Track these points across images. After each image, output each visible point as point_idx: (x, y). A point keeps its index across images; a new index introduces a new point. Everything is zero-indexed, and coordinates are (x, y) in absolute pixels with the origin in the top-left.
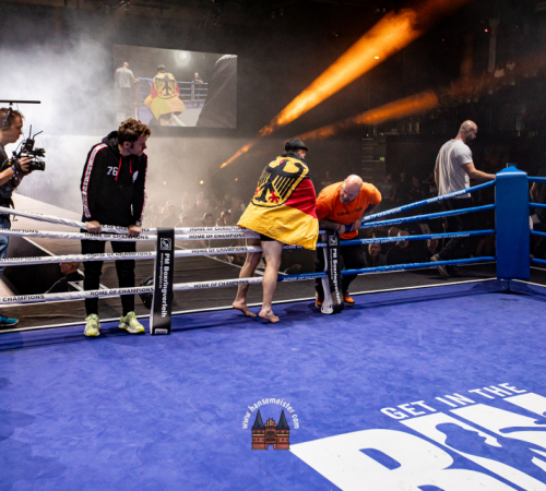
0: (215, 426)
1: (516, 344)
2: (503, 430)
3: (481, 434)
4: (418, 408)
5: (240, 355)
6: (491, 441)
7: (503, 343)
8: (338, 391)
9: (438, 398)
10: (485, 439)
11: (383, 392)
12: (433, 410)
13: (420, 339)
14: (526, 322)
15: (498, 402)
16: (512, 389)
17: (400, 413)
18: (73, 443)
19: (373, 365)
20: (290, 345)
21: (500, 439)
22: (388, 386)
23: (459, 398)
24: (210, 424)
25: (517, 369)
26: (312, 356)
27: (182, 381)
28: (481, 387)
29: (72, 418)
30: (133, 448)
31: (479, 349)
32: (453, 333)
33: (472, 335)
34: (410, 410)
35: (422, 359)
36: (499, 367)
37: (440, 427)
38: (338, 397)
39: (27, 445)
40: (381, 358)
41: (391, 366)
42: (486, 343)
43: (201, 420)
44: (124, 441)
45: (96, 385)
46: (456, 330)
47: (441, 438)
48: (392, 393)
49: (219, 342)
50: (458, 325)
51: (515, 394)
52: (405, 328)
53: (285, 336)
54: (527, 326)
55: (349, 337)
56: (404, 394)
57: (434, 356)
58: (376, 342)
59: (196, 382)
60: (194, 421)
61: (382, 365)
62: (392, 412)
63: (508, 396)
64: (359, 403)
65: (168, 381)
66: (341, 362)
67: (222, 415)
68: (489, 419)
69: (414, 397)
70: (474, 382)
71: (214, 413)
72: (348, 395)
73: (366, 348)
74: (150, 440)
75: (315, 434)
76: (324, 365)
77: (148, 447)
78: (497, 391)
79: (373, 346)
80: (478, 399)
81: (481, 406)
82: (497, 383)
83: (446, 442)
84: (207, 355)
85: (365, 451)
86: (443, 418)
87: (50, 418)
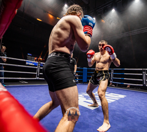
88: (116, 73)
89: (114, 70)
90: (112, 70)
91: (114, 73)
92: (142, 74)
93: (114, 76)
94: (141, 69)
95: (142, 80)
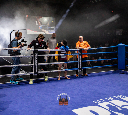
0: (55, 105)
1: (123, 85)
2: (122, 106)
3: (117, 107)
4: (102, 101)
5: (59, 88)
6: (119, 109)
7: (120, 85)
8: (83, 97)
9: (106, 98)
10: (118, 108)
11: (93, 97)
12: (105, 101)
13: (101, 84)
14: (125, 80)
15: (120, 99)
16: (123, 96)
17: (97, 102)
18: (22, 110)
19: (90, 91)
20: (71, 86)
21: (121, 108)
22: (94, 96)
23: (111, 98)
24: (54, 105)
25: (124, 92)
26: (76, 89)
27: (46, 95)
28: (116, 96)
29: (21, 104)
30: (36, 111)
31: (115, 87)
32: (108, 83)
33: (113, 83)
34: (100, 101)
35: (102, 89)
36: (120, 91)
37: (107, 105)
38: (83, 98)
39: (12, 110)
40: (92, 89)
41: (95, 91)
42: (116, 85)
43: (51, 104)
44: (34, 109)
45: (26, 96)
46: (109, 82)
47: (108, 108)
48: (95, 97)
49: (54, 85)
50: (109, 81)
51: (124, 97)
52: (97, 82)
53: (69, 84)
54: (125, 81)
55: (84, 84)
56: (98, 97)
57: (104, 88)
58: (90, 85)
59: (50, 95)
60: (50, 104)
61: (93, 91)
62: (96, 102)
63: (122, 98)
64: (87, 100)
65: (43, 95)
66: (83, 90)
67: (56, 103)
68: (118, 103)
69: (101, 98)
70: (114, 94)
71: (54, 102)
72: (85, 98)
73: (89, 86)
74: (40, 109)
75: (78, 107)
76: (79, 91)
77: (40, 110)
78: (119, 97)
79: (90, 86)
80: (115, 99)
81: (116, 100)
82: (119, 95)
83: (109, 109)
84: (51, 88)
85: (90, 111)
86: (107, 103)
87: (16, 104)
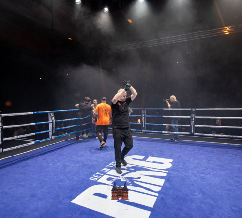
28: (108, 164)
37: (108, 179)
88: (149, 116)
89: (146, 110)
90: (143, 112)
91: (147, 116)
92: (189, 117)
93: (148, 120)
94: (190, 109)
95: (189, 126)
